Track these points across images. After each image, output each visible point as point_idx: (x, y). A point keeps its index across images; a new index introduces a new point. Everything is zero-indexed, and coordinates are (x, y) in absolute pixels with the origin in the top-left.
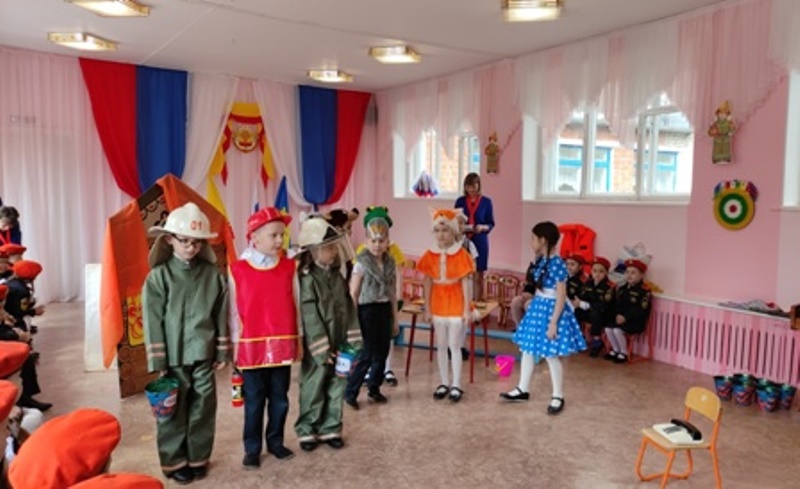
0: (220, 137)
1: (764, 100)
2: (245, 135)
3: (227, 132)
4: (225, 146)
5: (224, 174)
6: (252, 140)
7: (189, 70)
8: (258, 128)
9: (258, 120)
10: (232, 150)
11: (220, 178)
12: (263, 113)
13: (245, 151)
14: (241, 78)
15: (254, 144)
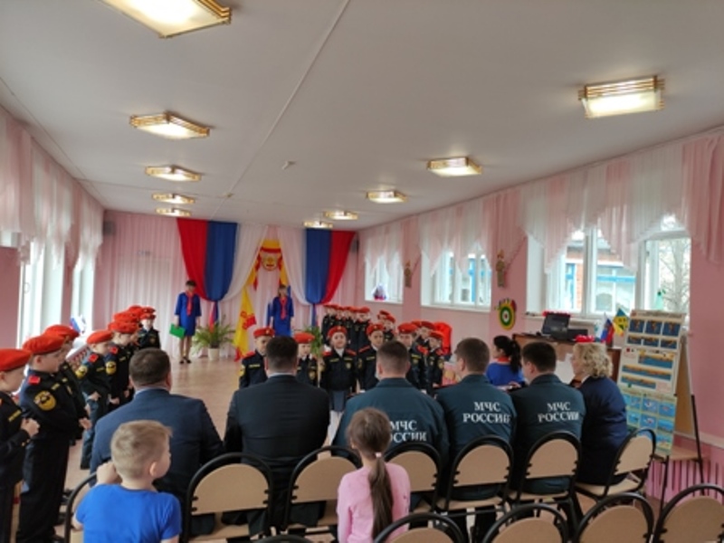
0: (255, 261)
1: (518, 251)
2: (270, 260)
3: (259, 258)
4: (257, 267)
5: (255, 284)
6: (275, 263)
7: (238, 222)
8: (278, 255)
9: (278, 251)
10: (261, 270)
11: (252, 287)
12: (282, 246)
13: (270, 270)
14: (270, 226)
15: (275, 265)
